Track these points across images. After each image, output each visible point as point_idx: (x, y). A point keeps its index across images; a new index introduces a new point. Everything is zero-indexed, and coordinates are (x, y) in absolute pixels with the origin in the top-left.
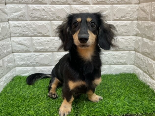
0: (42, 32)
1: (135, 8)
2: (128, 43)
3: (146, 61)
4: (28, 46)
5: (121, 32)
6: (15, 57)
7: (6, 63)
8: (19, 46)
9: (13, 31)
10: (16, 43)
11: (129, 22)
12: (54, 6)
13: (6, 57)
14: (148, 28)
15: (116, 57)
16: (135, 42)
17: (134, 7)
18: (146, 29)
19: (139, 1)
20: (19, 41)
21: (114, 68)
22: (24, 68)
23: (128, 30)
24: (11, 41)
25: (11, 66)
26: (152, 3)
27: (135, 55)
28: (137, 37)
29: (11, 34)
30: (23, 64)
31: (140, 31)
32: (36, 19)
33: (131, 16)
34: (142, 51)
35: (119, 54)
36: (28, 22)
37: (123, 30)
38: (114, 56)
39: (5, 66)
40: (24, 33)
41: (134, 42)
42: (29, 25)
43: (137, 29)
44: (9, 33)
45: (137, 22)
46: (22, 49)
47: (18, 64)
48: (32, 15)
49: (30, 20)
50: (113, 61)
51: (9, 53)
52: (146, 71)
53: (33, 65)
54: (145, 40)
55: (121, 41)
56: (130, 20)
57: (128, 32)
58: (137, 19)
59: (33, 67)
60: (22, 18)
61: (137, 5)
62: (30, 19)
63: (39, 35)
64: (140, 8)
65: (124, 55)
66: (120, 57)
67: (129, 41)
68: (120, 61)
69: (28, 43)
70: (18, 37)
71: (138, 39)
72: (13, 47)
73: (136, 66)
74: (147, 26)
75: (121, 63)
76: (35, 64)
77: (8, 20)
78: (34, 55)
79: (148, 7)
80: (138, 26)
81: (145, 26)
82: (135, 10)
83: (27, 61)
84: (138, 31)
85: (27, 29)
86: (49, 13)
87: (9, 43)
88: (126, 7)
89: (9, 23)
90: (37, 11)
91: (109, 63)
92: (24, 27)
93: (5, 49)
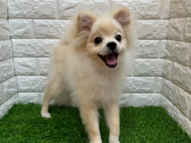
0: (50, 52)
1: (164, 24)
2: (155, 67)
3: (177, 91)
4: (34, 68)
5: (146, 54)
6: (19, 81)
7: (6, 89)
8: (23, 68)
9: (16, 50)
10: (20, 64)
11: (156, 41)
12: (64, 22)
13: (7, 82)
14: (179, 50)
15: (139, 83)
16: (164, 66)
17: (162, 23)
18: (178, 52)
19: (169, 16)
20: (23, 62)
21: (137, 96)
22: (29, 94)
23: (155, 51)
24: (14, 63)
25: (12, 91)
26: (185, 19)
27: (163, 81)
28: (166, 60)
29: (14, 54)
30: (27, 90)
31: (169, 53)
32: (43, 36)
33: (158, 33)
34: (172, 79)
35: (143, 81)
36: (34, 40)
37: (148, 51)
38: (137, 83)
39: (5, 92)
40: (28, 53)
41: (162, 65)
42: (34, 44)
43: (166, 51)
44: (11, 52)
45: (167, 42)
46: (26, 72)
47: (21, 89)
48: (38, 31)
49: (37, 38)
50: (135, 88)
51: (11, 76)
52: (177, 104)
53: (39, 90)
54: (176, 64)
55: (146, 64)
56: (157, 39)
57: (155, 53)
58: (166, 38)
59: (38, 93)
60: (27, 35)
61: (166, 21)
62: (36, 36)
63: (46, 55)
64: (170, 25)
65: (149, 81)
66: (145, 84)
67: (156, 65)
68: (145, 89)
69: (33, 64)
70: (22, 57)
71: (167, 63)
72: (16, 69)
73: (163, 95)
74: (179, 47)
75: (145, 92)
76: (41, 90)
77: (11, 38)
78: (41, 79)
79: (181, 23)
80: (168, 47)
81: (176, 47)
82: (165, 27)
83: (32, 85)
84: (168, 52)
85: (32, 48)
86: (58, 29)
87: (10, 64)
88: (152, 23)
89: (11, 41)
90: (44, 27)
91: (131, 91)
92: (28, 46)
93: (6, 72)
